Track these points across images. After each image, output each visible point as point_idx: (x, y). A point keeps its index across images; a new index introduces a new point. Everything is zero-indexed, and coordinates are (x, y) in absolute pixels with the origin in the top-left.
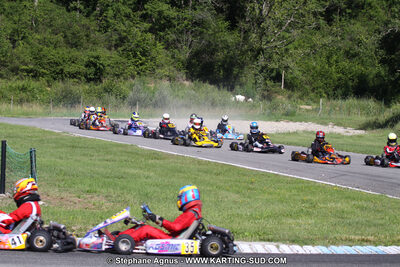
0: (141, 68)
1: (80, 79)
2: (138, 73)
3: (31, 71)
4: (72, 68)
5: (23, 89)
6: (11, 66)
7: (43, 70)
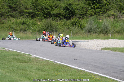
0: (97, 10)
1: (60, 17)
2: (95, 13)
3: (31, 13)
4: (55, 11)
5: (23, 23)
6: (19, 10)
7: (37, 12)
